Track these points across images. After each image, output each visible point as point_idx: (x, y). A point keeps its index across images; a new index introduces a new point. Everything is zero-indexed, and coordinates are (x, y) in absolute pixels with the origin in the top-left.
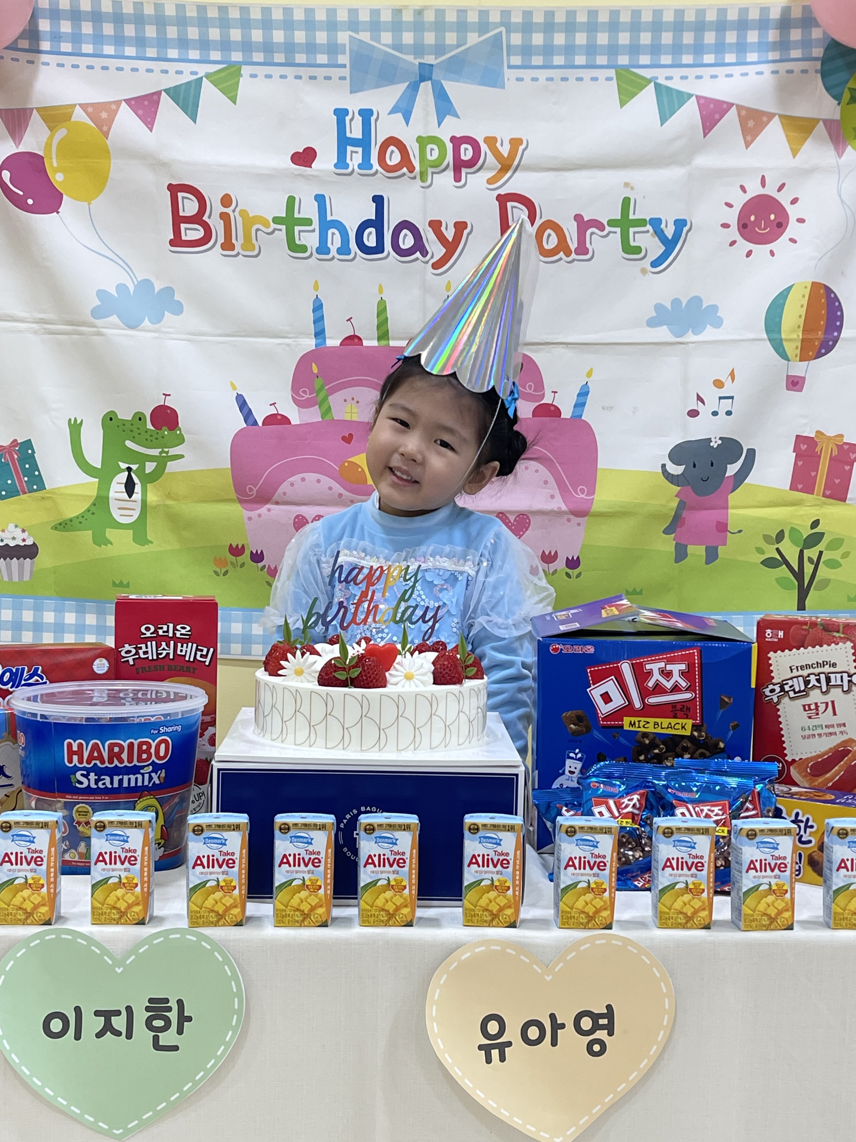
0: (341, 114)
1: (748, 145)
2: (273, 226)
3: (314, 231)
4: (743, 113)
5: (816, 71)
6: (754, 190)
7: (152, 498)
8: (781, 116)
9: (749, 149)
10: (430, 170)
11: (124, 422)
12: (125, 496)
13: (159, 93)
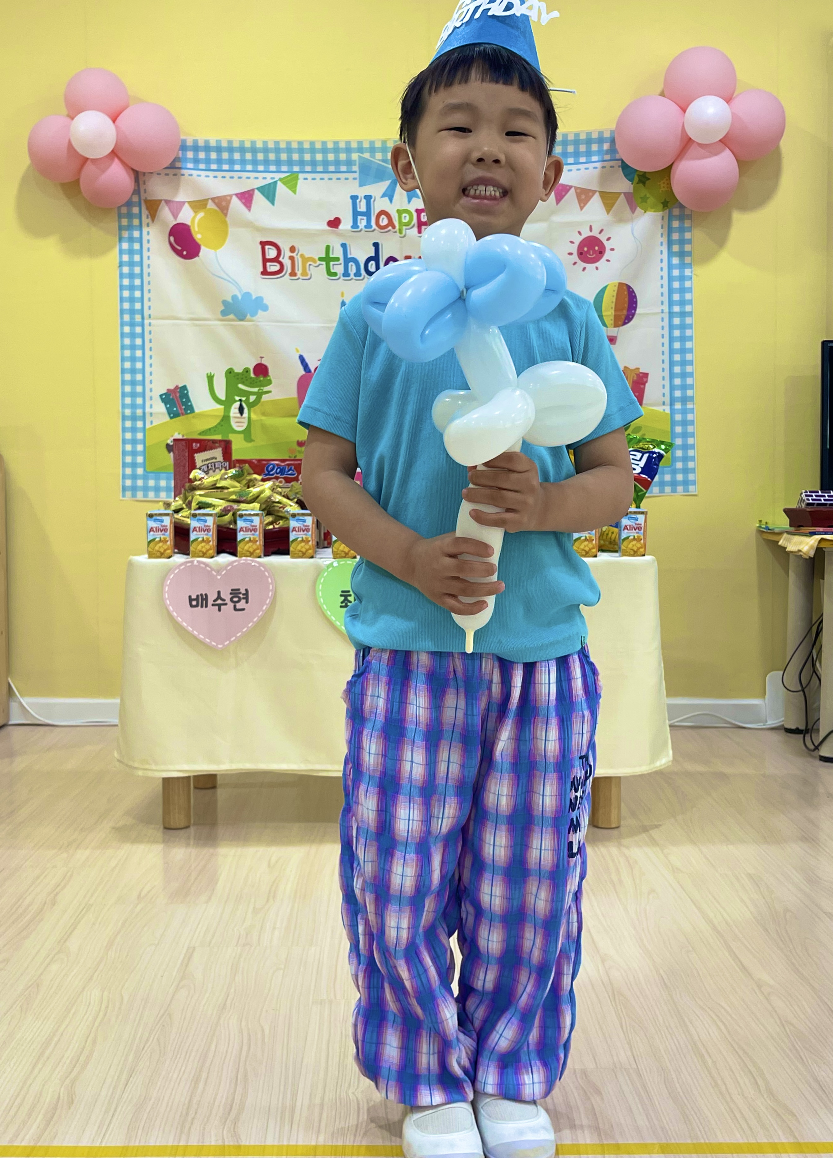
0: (354, 198)
1: (582, 208)
2: (319, 262)
3: (340, 264)
4: (578, 191)
5: (619, 167)
6: (586, 233)
7: (253, 416)
8: (600, 192)
9: (583, 210)
10: (404, 228)
11: (238, 374)
12: (239, 415)
13: (253, 190)
